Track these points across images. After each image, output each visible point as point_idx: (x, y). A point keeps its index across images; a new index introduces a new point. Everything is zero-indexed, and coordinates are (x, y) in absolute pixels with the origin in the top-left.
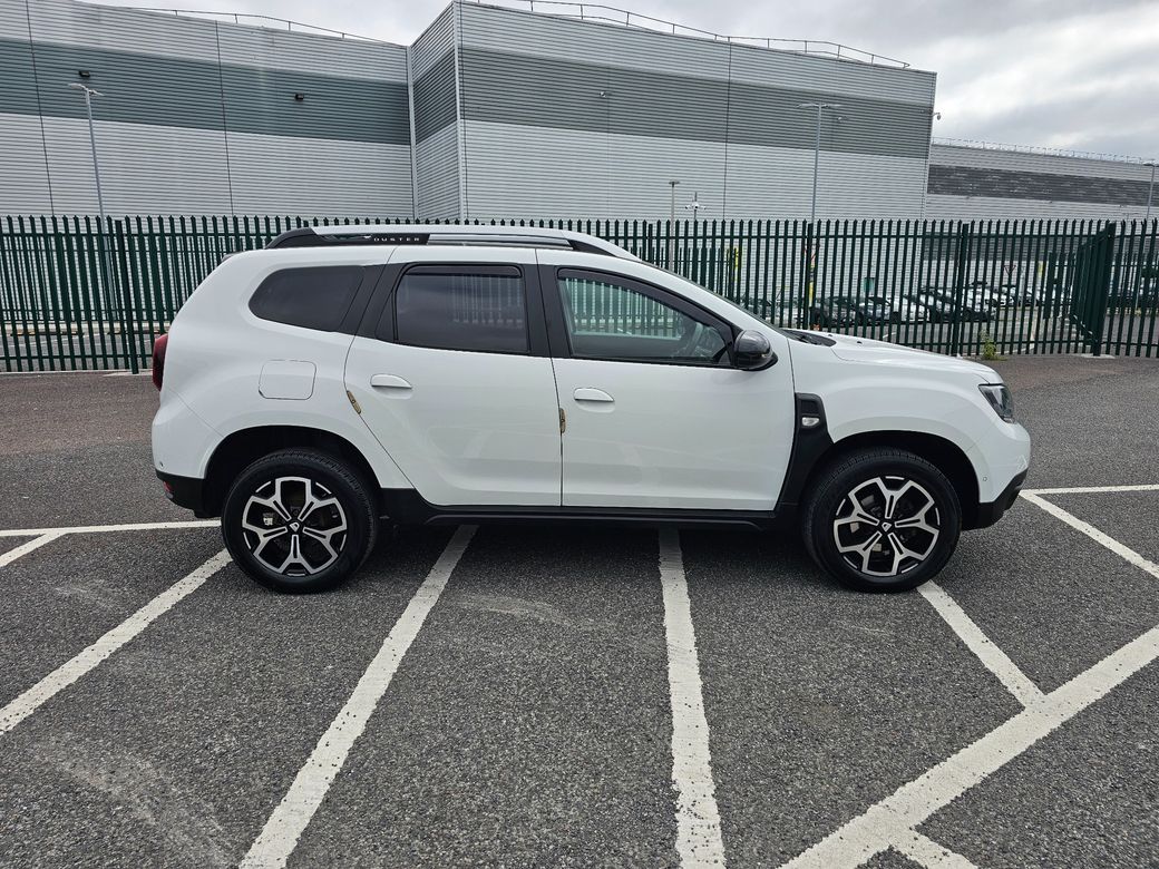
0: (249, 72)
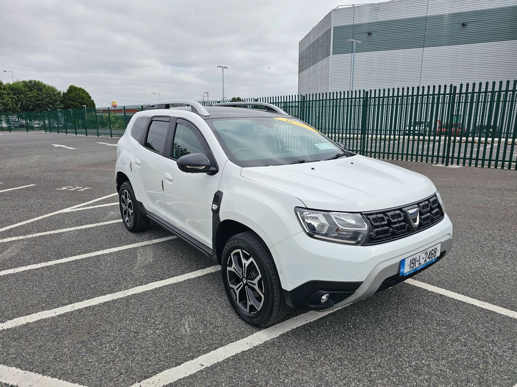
0: (440, 17)
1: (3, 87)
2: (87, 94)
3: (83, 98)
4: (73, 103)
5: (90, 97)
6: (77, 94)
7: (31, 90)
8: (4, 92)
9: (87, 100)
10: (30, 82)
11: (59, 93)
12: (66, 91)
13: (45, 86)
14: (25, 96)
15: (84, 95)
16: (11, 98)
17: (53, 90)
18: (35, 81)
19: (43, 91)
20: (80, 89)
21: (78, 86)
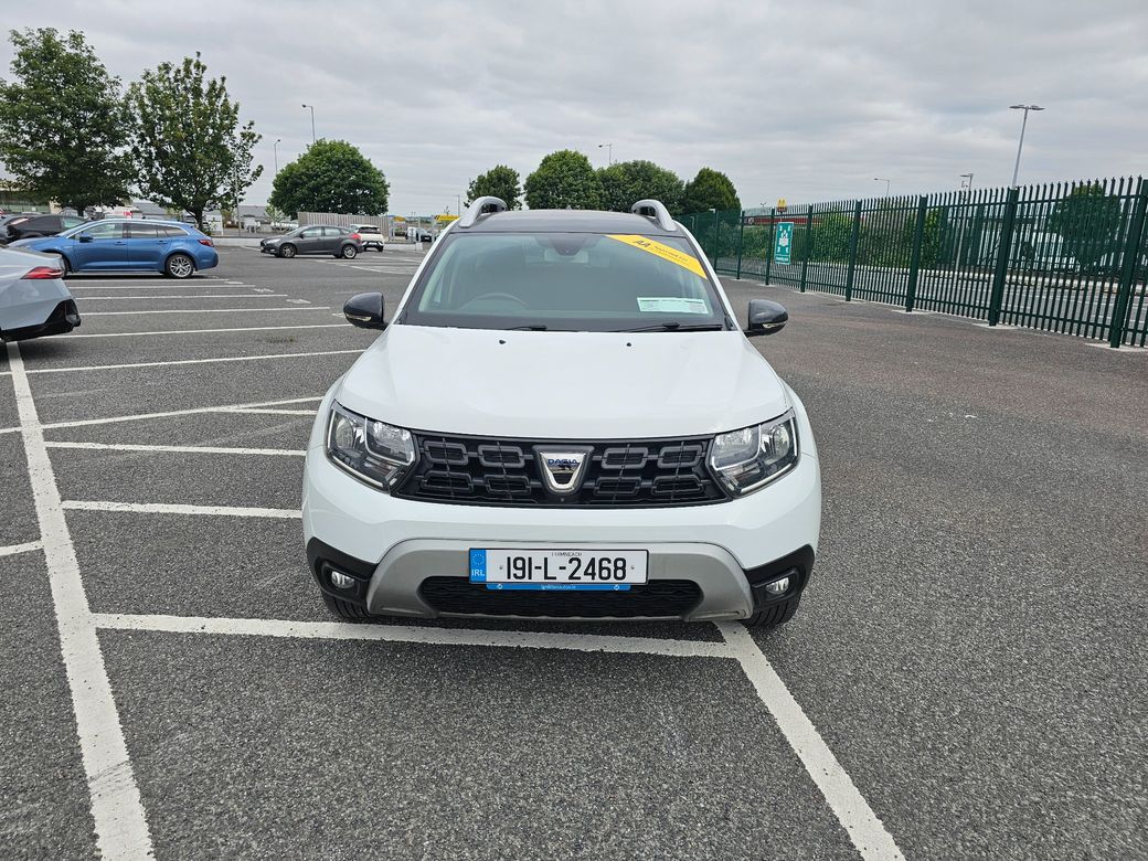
1: (591, 175)
2: (729, 185)
3: (719, 195)
4: (699, 204)
5: (735, 192)
6: (711, 187)
7: (634, 180)
8: (591, 184)
9: (727, 199)
10: (636, 164)
11: (679, 185)
12: (692, 181)
13: (658, 171)
14: (624, 191)
15: (724, 188)
16: (600, 195)
17: (670, 177)
18: (643, 162)
19: (653, 181)
20: (719, 175)
21: (715, 169)
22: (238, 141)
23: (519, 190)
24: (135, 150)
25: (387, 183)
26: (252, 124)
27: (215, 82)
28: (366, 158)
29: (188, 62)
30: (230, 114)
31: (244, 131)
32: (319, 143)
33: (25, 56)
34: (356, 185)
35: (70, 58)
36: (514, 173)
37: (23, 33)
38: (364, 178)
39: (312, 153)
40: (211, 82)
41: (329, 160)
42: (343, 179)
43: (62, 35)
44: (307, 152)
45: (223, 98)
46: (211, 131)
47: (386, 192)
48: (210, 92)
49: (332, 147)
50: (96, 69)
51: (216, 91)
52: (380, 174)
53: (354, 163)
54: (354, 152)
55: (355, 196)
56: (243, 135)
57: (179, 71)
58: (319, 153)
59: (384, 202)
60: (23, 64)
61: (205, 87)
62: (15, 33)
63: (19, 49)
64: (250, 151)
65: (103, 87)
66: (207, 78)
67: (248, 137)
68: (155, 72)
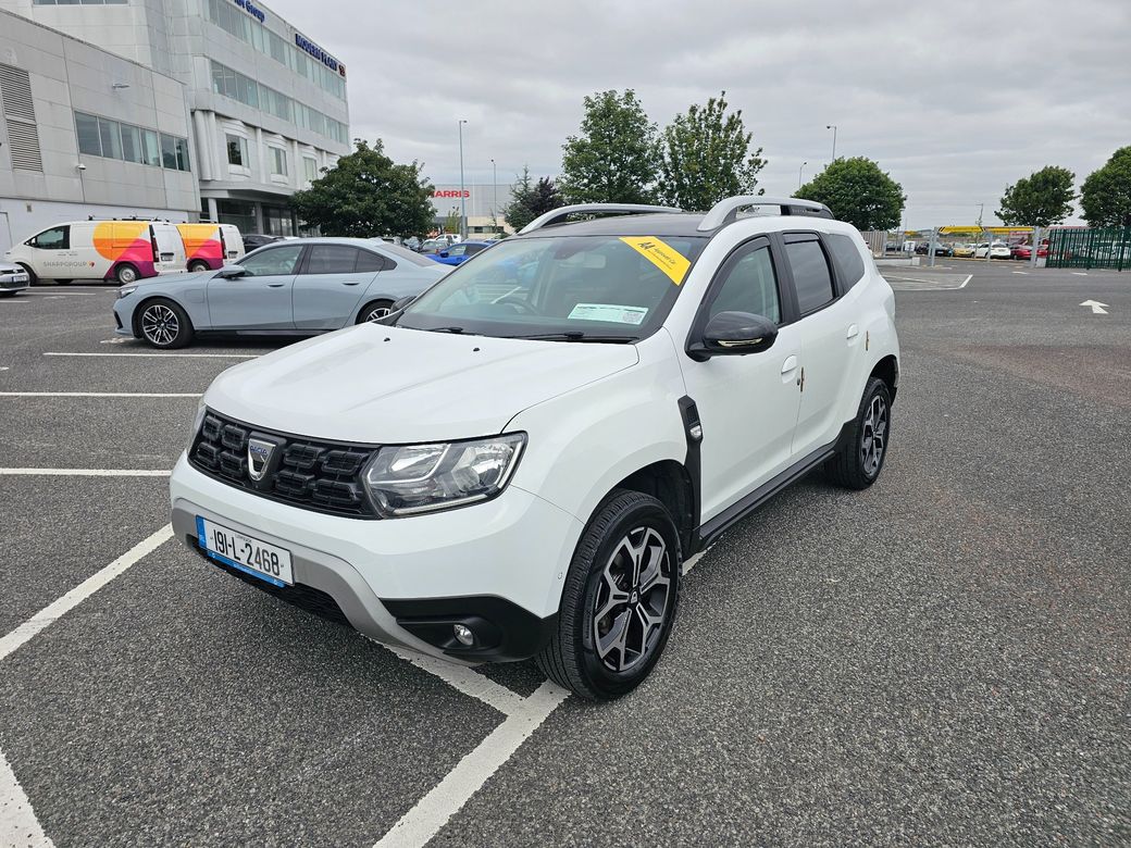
22: (745, 169)
23: (1072, 192)
24: (661, 184)
25: (903, 196)
26: (760, 150)
27: (733, 117)
28: (883, 172)
29: (712, 102)
30: (742, 144)
31: (752, 158)
32: (837, 162)
33: (591, 116)
34: (870, 201)
35: (622, 112)
36: (1068, 173)
37: (593, 98)
38: (878, 193)
39: (828, 173)
40: (730, 117)
41: (844, 177)
42: (856, 195)
43: (620, 94)
44: (824, 171)
45: (738, 130)
46: (722, 162)
47: (901, 206)
48: (728, 125)
49: (850, 164)
50: (640, 118)
51: (733, 123)
52: (897, 187)
53: (868, 178)
54: (872, 167)
55: (866, 212)
56: (750, 162)
57: (705, 111)
58: (836, 172)
59: (897, 217)
60: (590, 122)
61: (724, 122)
62: (588, 99)
63: (589, 111)
64: (755, 176)
65: (642, 134)
66: (727, 113)
67: (756, 163)
68: (686, 114)
